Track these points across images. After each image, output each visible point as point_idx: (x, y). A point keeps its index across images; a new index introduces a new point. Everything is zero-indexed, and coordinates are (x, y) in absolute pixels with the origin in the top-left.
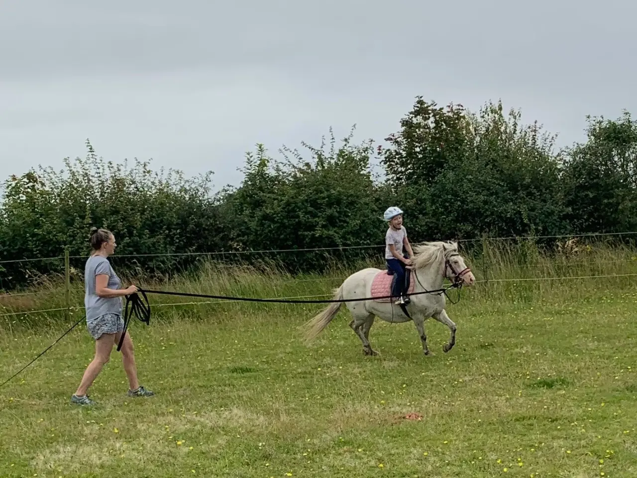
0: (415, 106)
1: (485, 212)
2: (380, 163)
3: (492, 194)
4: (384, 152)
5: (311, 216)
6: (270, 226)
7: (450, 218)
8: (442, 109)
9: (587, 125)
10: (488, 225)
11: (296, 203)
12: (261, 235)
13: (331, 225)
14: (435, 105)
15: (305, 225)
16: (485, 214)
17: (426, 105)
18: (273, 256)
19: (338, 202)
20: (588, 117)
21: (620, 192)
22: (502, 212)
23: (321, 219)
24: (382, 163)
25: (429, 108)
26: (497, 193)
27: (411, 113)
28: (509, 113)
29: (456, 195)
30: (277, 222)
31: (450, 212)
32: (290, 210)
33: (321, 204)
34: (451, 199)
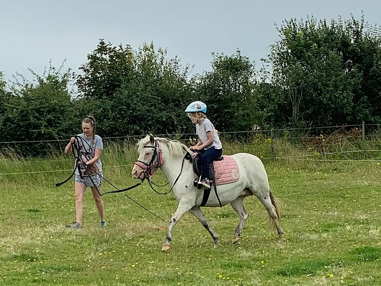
0: (98, 46)
1: (147, 118)
2: (74, 84)
3: (151, 106)
4: (77, 77)
5: (37, 119)
6: (10, 126)
7: (125, 122)
8: (115, 47)
9: (212, 59)
10: (150, 126)
11: (27, 111)
12: (4, 132)
13: (49, 126)
14: (111, 45)
15: (33, 125)
16: (148, 119)
17: (105, 46)
18: (13, 145)
19: (54, 110)
20: (213, 54)
21: (235, 104)
22: (158, 118)
23: (43, 121)
24: (75, 84)
25: (107, 47)
26: (155, 105)
27: (96, 50)
28: (158, 50)
29: (128, 105)
30: (15, 124)
31: (124, 118)
32: (24, 115)
33: (43, 112)
34: (125, 109)
